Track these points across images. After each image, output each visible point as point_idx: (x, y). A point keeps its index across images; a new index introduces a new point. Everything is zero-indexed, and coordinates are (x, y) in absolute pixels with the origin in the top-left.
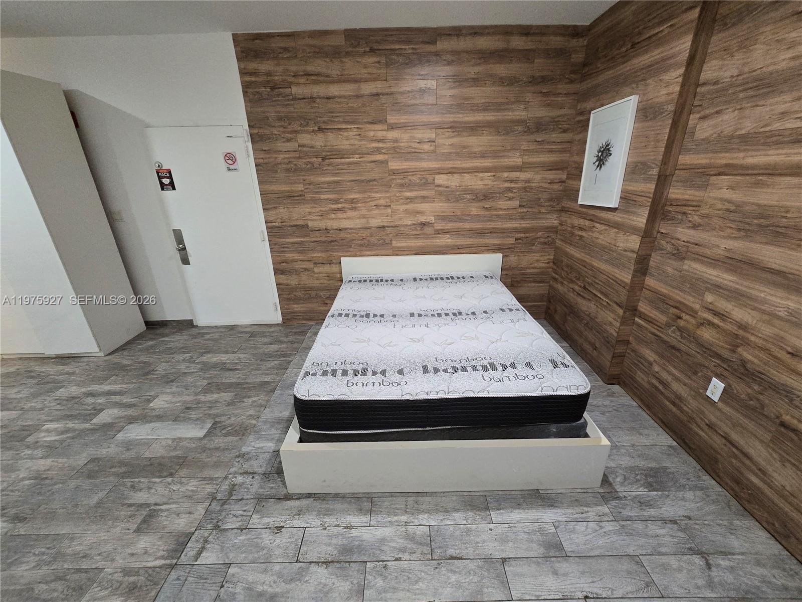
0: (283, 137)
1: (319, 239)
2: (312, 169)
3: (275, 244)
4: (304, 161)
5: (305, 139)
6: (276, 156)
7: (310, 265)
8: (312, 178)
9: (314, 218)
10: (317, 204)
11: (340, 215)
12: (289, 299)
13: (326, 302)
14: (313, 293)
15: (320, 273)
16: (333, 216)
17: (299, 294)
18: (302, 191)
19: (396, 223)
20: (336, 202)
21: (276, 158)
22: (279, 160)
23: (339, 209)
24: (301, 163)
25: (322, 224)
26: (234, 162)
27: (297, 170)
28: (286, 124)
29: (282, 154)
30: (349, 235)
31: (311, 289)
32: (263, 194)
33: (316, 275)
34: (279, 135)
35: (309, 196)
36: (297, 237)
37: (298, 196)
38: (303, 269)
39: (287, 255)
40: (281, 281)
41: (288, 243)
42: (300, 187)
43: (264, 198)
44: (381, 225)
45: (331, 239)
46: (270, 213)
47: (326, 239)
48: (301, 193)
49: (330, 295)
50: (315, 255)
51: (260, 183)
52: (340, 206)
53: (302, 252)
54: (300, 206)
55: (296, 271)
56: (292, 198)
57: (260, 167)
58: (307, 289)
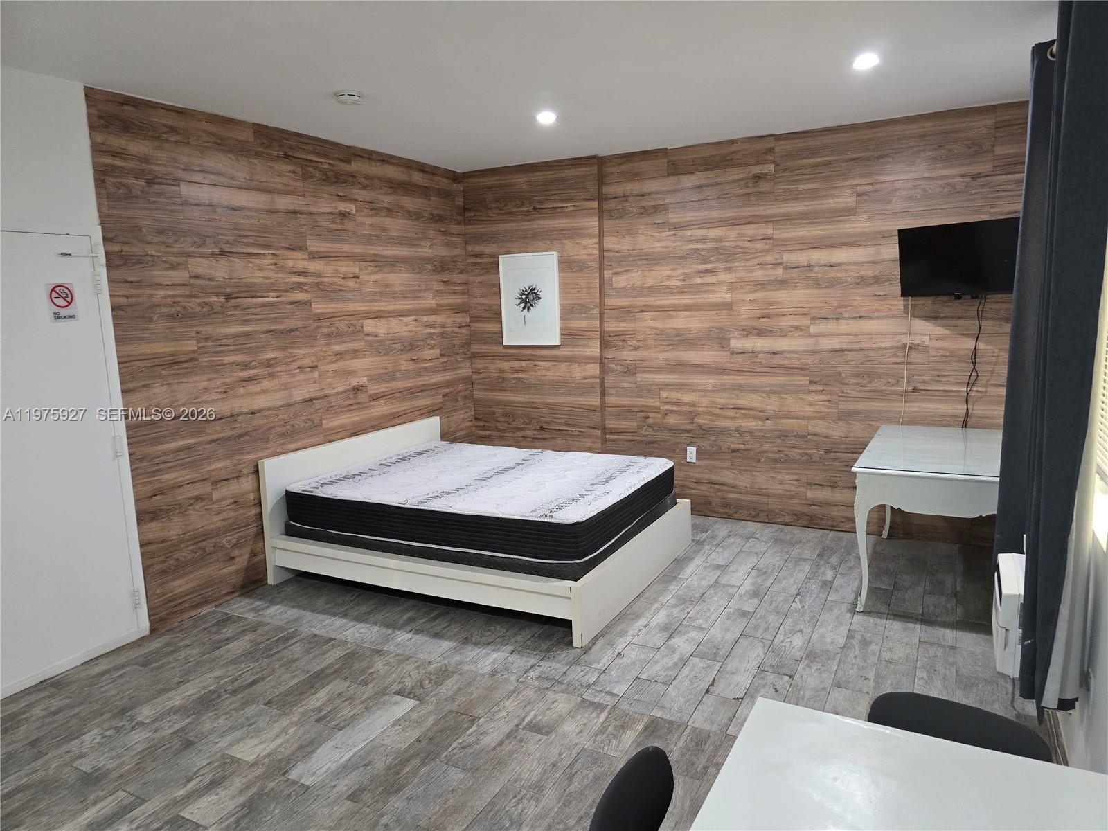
0: (165, 262)
1: (221, 435)
2: (211, 314)
3: (141, 460)
4: (199, 301)
5: (200, 266)
6: (151, 292)
7: (205, 488)
8: (208, 330)
9: (214, 397)
10: (217, 372)
11: (253, 388)
12: (164, 572)
13: (232, 555)
14: (208, 545)
15: (222, 499)
16: (242, 391)
17: (184, 554)
18: (194, 352)
19: (327, 392)
20: (246, 366)
21: (151, 296)
22: (155, 301)
23: (250, 379)
24: (193, 304)
25: (225, 408)
26: (70, 303)
27: (187, 316)
28: (170, 241)
29: (162, 289)
30: (265, 421)
31: (206, 536)
32: (123, 361)
33: (215, 506)
34: (158, 257)
35: (204, 360)
36: (184, 438)
37: (186, 362)
38: (192, 498)
39: (165, 477)
40: (151, 536)
41: (166, 453)
42: (191, 345)
43: (124, 370)
44: (307, 396)
45: (237, 432)
46: (134, 397)
47: (232, 433)
48: (192, 356)
49: (238, 539)
50: (213, 467)
51: (118, 341)
52: (252, 372)
53: (193, 465)
54: (191, 380)
55: (180, 506)
56: (176, 366)
57: (121, 313)
58: (198, 538)
